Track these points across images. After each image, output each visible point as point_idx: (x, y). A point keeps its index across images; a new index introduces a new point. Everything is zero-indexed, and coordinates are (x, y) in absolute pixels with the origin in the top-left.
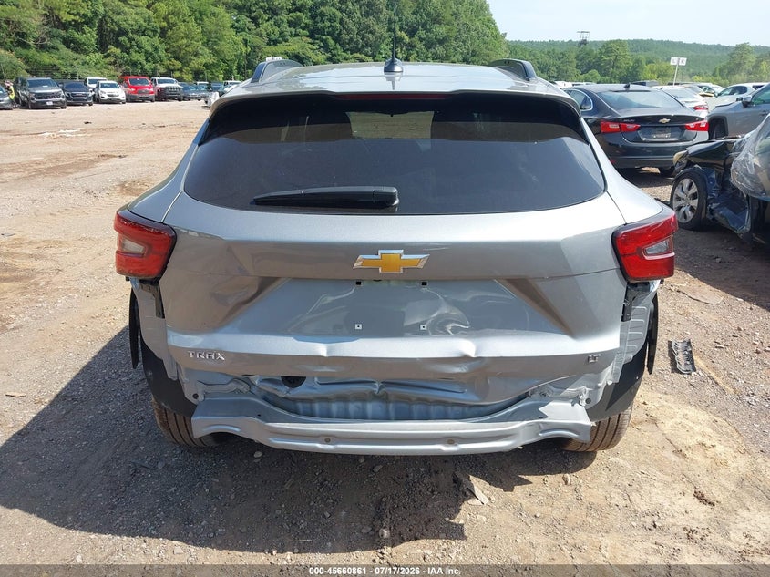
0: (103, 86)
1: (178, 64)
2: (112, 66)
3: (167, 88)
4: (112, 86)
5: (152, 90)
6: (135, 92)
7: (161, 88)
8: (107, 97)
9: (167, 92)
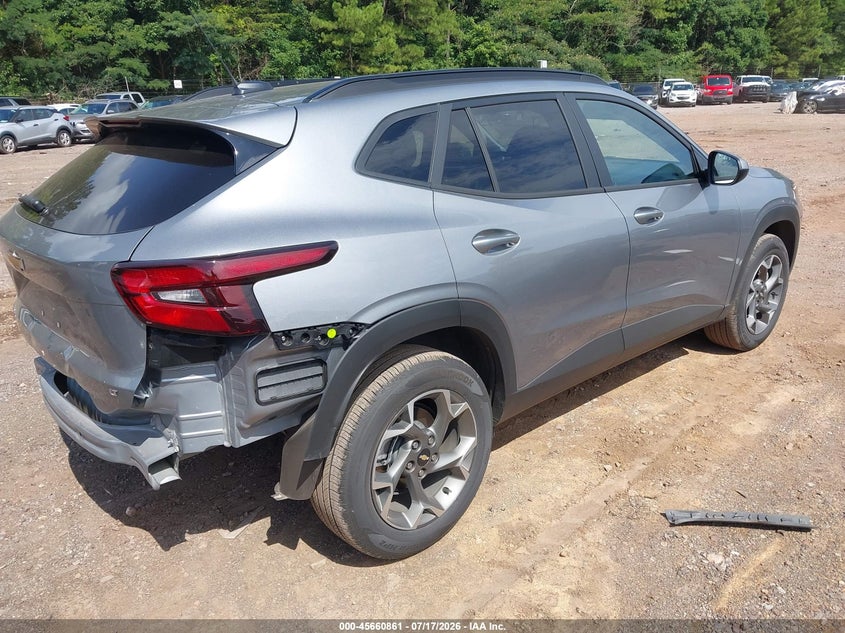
0: (676, 88)
1: (784, 58)
2: (700, 66)
3: (751, 87)
4: (687, 87)
5: (731, 90)
6: (711, 93)
7: (744, 88)
8: (676, 100)
9: (750, 92)
